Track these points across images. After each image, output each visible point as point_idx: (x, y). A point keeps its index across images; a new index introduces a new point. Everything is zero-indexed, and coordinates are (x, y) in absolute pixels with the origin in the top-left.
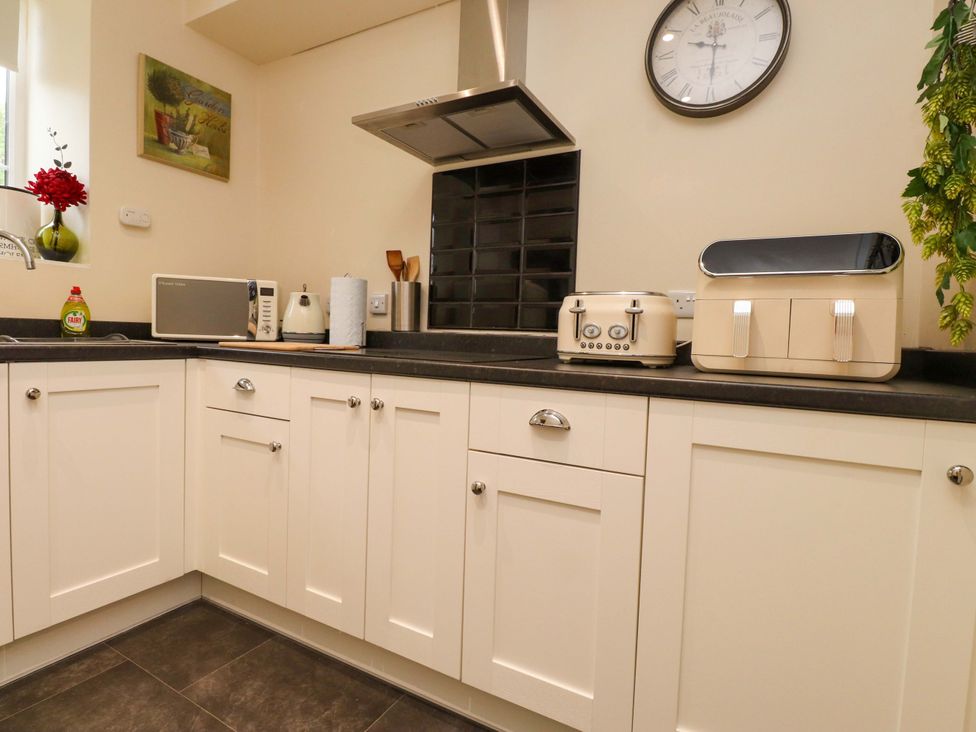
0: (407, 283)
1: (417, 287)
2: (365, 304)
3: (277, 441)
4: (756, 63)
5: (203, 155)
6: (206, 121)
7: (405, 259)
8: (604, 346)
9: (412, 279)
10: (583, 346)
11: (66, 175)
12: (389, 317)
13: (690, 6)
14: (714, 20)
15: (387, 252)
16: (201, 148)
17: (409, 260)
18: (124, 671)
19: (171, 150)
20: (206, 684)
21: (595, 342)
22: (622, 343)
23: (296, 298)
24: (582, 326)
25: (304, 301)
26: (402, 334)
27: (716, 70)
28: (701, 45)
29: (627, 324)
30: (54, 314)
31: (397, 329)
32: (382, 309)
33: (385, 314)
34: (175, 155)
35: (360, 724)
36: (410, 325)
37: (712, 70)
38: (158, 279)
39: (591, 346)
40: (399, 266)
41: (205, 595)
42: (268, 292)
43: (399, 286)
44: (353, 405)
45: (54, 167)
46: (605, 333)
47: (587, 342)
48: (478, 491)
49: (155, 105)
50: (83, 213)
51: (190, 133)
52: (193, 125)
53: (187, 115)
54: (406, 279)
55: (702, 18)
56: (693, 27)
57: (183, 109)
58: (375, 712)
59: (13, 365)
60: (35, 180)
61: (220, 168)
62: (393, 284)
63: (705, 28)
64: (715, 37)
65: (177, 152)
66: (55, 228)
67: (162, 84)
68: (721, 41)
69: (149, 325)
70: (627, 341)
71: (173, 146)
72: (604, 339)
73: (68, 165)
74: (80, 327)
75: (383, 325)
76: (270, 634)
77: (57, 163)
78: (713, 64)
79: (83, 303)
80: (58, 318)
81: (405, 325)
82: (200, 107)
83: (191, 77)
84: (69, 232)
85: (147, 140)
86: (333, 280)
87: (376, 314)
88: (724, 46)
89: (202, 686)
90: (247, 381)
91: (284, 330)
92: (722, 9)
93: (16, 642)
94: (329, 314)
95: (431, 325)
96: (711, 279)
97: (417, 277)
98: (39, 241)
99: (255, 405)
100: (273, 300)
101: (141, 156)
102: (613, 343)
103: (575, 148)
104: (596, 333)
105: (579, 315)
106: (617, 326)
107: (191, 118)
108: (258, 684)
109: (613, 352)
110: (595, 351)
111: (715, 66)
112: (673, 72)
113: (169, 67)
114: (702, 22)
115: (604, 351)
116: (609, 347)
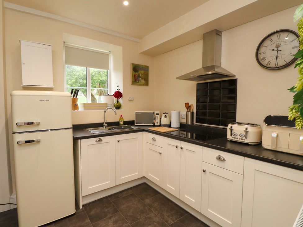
0: (190, 112)
1: (193, 113)
2: (180, 115)
3: (161, 152)
4: (291, 55)
5: (143, 81)
6: (144, 74)
7: (190, 105)
8: (238, 138)
9: (191, 111)
10: (233, 138)
11: (119, 92)
12: (186, 119)
13: (270, 39)
14: (277, 43)
15: (185, 103)
16: (143, 80)
17: (191, 105)
18: (132, 195)
19: (137, 82)
20: (148, 201)
21: (236, 137)
22: (243, 138)
23: (164, 115)
24: (233, 133)
25: (166, 117)
26: (188, 125)
27: (278, 57)
28: (273, 50)
29: (244, 134)
30: (118, 120)
31: (188, 123)
32: (184, 117)
33: (185, 118)
34: (138, 83)
35: (179, 217)
36: (191, 123)
37: (277, 58)
38: (136, 113)
39: (235, 138)
40: (188, 107)
41: (146, 182)
42: (157, 114)
43: (188, 113)
44: (177, 147)
45: (117, 91)
46: (239, 135)
47: (234, 137)
48: (204, 171)
49: (134, 73)
50: (122, 99)
51: (141, 77)
52: (141, 75)
53: (140, 74)
54: (190, 111)
55: (273, 42)
56: (271, 45)
57: (139, 72)
58: (182, 215)
59: (116, 136)
60: (114, 94)
61: (147, 84)
62: (187, 112)
63: (274, 45)
64: (278, 48)
65: (138, 82)
66: (117, 103)
67: (136, 68)
68: (279, 49)
69: (134, 121)
70: (244, 138)
71: (137, 81)
72: (238, 137)
73: (119, 90)
74: (122, 123)
75: (184, 121)
76: (160, 193)
77: (117, 89)
78: (277, 56)
79: (122, 118)
80: (118, 121)
81: (190, 123)
82: (143, 71)
83: (140, 65)
84: (119, 103)
85: (133, 81)
86: (172, 112)
87: (182, 118)
88: (281, 50)
89: (147, 201)
90: (154, 138)
91: (161, 123)
92: (280, 40)
93: (116, 186)
94: (171, 117)
95: (196, 122)
96: (266, 126)
97: (192, 110)
98: (114, 105)
99: (156, 143)
100: (159, 116)
101: (132, 85)
102: (241, 138)
103: (236, 78)
104: (236, 135)
105: (231, 130)
106: (242, 134)
107: (141, 74)
108: (157, 203)
109: (241, 140)
110: (236, 139)
111: (278, 56)
112: (265, 58)
113: (136, 64)
114: (273, 43)
115: (238, 140)
116: (240, 139)
